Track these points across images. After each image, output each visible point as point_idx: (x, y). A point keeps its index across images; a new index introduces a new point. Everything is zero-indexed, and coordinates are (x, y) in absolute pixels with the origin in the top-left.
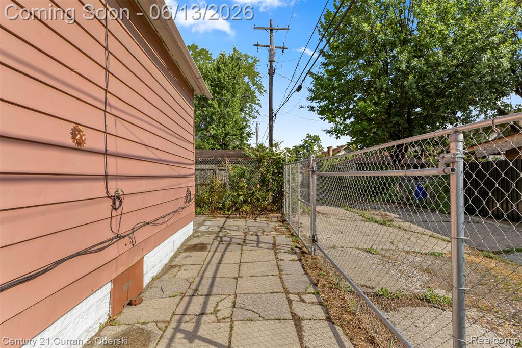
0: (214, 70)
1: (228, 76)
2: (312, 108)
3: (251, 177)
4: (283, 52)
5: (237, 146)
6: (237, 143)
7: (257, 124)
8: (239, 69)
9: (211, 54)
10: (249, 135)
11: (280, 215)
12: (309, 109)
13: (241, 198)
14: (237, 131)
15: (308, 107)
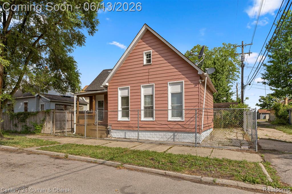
0: (212, 64)
1: (220, 66)
2: (264, 83)
3: (231, 116)
4: (249, 55)
5: (225, 100)
6: (225, 99)
7: (237, 84)
8: (226, 61)
9: (208, 48)
10: (231, 94)
11: (242, 128)
12: (262, 83)
13: (227, 122)
14: (225, 93)
15: (262, 82)
